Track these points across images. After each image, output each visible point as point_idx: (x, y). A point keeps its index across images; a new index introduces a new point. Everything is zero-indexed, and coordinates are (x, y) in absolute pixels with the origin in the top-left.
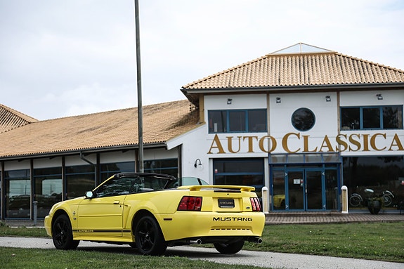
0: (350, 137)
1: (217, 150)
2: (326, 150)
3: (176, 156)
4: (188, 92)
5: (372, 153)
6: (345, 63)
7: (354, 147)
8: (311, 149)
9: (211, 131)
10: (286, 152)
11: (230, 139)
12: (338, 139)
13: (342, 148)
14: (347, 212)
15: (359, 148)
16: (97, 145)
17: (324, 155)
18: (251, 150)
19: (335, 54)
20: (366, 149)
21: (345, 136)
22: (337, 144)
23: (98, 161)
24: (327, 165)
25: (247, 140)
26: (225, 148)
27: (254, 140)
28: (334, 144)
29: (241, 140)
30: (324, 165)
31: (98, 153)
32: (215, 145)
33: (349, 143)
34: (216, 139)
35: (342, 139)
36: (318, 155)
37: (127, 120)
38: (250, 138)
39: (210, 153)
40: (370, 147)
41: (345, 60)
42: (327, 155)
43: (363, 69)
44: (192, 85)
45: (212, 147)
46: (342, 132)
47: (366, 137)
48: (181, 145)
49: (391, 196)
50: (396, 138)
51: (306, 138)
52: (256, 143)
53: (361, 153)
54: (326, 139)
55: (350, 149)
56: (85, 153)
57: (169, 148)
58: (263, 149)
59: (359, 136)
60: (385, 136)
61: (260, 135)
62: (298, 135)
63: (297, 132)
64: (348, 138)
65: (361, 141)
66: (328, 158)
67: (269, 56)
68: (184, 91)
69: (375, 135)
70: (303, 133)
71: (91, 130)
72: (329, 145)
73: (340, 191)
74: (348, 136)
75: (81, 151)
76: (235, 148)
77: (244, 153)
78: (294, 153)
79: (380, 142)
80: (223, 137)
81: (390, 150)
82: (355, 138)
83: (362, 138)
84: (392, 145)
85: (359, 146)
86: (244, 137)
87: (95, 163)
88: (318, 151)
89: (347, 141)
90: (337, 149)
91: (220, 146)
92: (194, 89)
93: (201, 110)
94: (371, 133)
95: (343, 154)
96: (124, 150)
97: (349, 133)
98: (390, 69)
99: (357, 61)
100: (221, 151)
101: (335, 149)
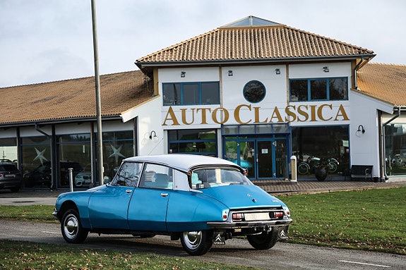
0: (299, 108)
1: (172, 122)
2: (276, 120)
3: (131, 128)
4: (142, 65)
5: (319, 123)
6: (294, 36)
7: (302, 118)
8: (262, 120)
9: (165, 103)
10: (238, 123)
11: (184, 111)
12: (287, 110)
13: (291, 118)
14: (296, 181)
15: (307, 119)
16: (52, 117)
17: (274, 126)
18: (204, 122)
19: (284, 27)
20: (314, 119)
21: (294, 107)
22: (286, 115)
23: (54, 132)
24: (277, 135)
25: (200, 112)
26: (179, 119)
27: (207, 112)
28: (284, 115)
29: (195, 112)
30: (274, 136)
31: (53, 125)
32: (169, 117)
33: (298, 114)
34: (171, 111)
35: (291, 110)
36: (268, 126)
37: (81, 91)
38: (204, 110)
39: (164, 124)
40: (317, 118)
41: (293, 34)
42: (277, 125)
43: (311, 42)
44: (147, 59)
45: (166, 119)
46: (291, 104)
47: (313, 108)
48: (136, 118)
49: (336, 163)
50: (341, 108)
51: (257, 109)
52: (209, 115)
53: (309, 123)
54: (276, 110)
55: (299, 120)
56: (40, 125)
57: (125, 121)
58: (216, 121)
59: (307, 107)
60: (331, 106)
61: (213, 107)
62: (249, 107)
63: (248, 103)
64: (296, 109)
65: (309, 112)
66: (279, 128)
67: (221, 29)
68: (138, 64)
69: (322, 106)
70: (254, 105)
71: (45, 100)
72: (279, 116)
73: (289, 161)
74: (297, 107)
75: (37, 123)
76: (189, 120)
77: (197, 125)
78: (245, 124)
79: (326, 112)
80: (177, 109)
81: (336, 120)
82: (303, 109)
83: (310, 109)
84: (338, 115)
85: (307, 116)
86: (198, 109)
87: (50, 133)
88: (268, 122)
89: (296, 112)
90: (286, 120)
91: (174, 118)
92: (148, 63)
93: (155, 83)
94: (318, 104)
95: (292, 124)
96: (79, 122)
97: (297, 104)
98: (336, 42)
99: (305, 34)
100: (176, 123)
101: (284, 120)
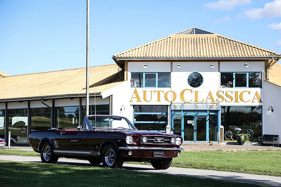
1: (136, 100)
2: (210, 101)
3: (108, 103)
4: (117, 59)
5: (240, 104)
6: (225, 42)
7: (229, 100)
8: (200, 100)
9: (132, 86)
10: (183, 102)
11: (145, 92)
12: (218, 94)
13: (221, 100)
14: (223, 143)
15: (232, 100)
16: (53, 94)
17: (208, 104)
18: (159, 100)
19: (218, 36)
20: (236, 101)
21: (223, 92)
22: (217, 97)
23: (53, 105)
24: (210, 111)
25: (156, 93)
26: (141, 98)
27: (161, 93)
28: (215, 97)
29: (153, 92)
30: (208, 111)
31: (54, 99)
32: (135, 96)
33: (225, 97)
34: (136, 92)
35: (221, 93)
36: (204, 104)
38: (159, 92)
39: (131, 101)
40: (239, 100)
42: (210, 104)
44: (120, 55)
45: (132, 98)
46: (221, 89)
47: (236, 93)
48: (112, 95)
49: (252, 133)
50: (257, 94)
51: (196, 93)
52: (162, 96)
53: (233, 104)
54: (210, 94)
55: (226, 101)
56: (43, 99)
57: (103, 97)
58: (167, 100)
59: (232, 92)
60: (249, 93)
61: (166, 90)
62: (191, 91)
63: (191, 88)
64: (225, 93)
65: (233, 96)
66: (211, 106)
68: (114, 58)
69: (243, 92)
70: (194, 89)
71: (48, 83)
72: (212, 98)
73: (217, 129)
76: (148, 98)
77: (154, 102)
78: (188, 103)
79: (246, 97)
80: (140, 90)
81: (253, 102)
82: (229, 93)
83: (234, 93)
84: (254, 99)
86: (155, 91)
87: (51, 106)
88: (204, 102)
89: (224, 95)
90: (217, 101)
91: (138, 97)
92: (121, 58)
93: (126, 72)
94: (240, 90)
95: (221, 104)
96: (72, 98)
97: (225, 90)
100: (139, 100)
101: (215, 101)
